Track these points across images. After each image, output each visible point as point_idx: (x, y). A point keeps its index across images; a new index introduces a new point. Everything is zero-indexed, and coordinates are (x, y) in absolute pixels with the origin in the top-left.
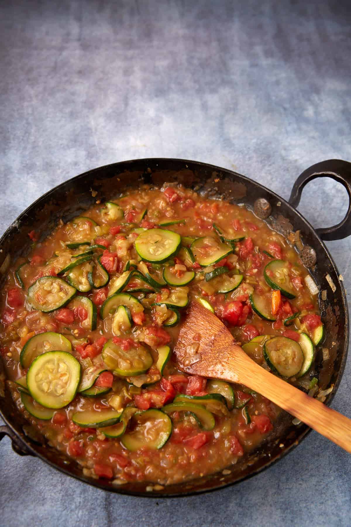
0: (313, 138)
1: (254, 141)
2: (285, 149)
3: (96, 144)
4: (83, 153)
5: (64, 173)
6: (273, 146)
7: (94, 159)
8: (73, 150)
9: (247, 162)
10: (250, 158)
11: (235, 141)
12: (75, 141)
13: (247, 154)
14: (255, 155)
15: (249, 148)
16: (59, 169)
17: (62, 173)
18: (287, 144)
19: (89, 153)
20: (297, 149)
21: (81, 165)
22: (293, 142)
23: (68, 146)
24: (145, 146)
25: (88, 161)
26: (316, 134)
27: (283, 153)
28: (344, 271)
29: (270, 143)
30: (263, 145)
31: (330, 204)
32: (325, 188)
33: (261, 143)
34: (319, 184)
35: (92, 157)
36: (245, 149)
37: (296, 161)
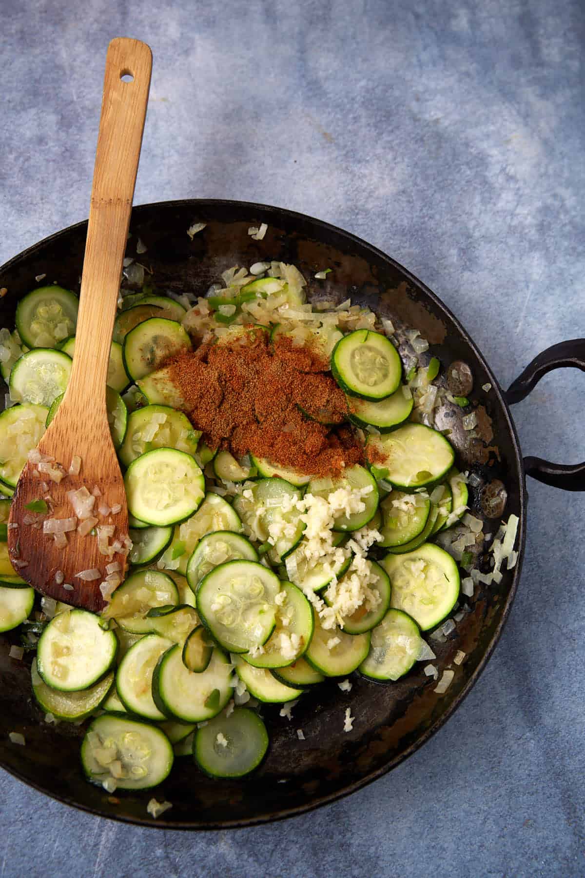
0: (467, 74)
1: (363, 83)
2: (418, 100)
3: (75, 98)
4: (52, 118)
5: (21, 159)
6: (397, 93)
7: (74, 130)
8: (33, 111)
9: (350, 127)
10: (356, 119)
11: (328, 86)
12: (36, 94)
13: (350, 111)
14: (362, 112)
15: (353, 99)
16: (11, 152)
17: (16, 159)
18: (421, 88)
19: (63, 118)
20: (438, 97)
21: (51, 144)
22: (432, 85)
23: (22, 103)
24: (164, 100)
25: (63, 135)
26: (473, 67)
27: (414, 106)
28: (517, 326)
29: (391, 87)
30: (378, 91)
31: (495, 204)
32: (487, 174)
33: (373, 89)
34: (477, 166)
35: (69, 126)
36: (346, 100)
37: (437, 121)
